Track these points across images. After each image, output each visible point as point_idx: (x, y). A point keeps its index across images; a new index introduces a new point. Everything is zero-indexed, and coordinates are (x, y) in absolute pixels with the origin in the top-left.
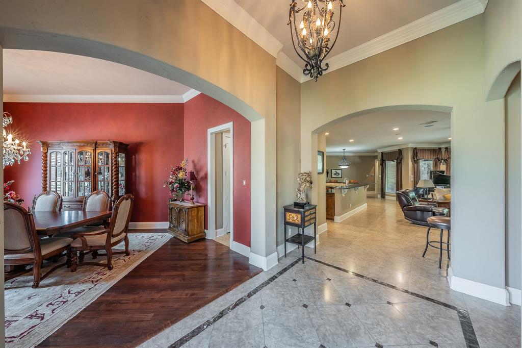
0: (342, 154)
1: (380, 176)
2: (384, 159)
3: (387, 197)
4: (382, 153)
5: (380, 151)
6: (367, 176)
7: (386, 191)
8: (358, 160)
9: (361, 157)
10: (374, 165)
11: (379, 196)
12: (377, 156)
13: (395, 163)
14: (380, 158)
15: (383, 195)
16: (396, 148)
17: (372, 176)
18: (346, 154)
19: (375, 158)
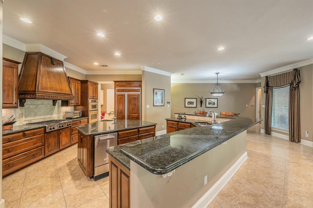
0: (215, 82)
1: (264, 106)
2: (270, 84)
3: (273, 134)
4: (267, 77)
5: (263, 75)
6: (247, 106)
7: (273, 126)
8: (236, 88)
9: (239, 85)
10: (255, 94)
11: (263, 131)
12: (260, 83)
13: (287, 89)
14: (263, 84)
15: (268, 131)
16: (289, 68)
17: (252, 106)
18: (220, 82)
19: (257, 85)
